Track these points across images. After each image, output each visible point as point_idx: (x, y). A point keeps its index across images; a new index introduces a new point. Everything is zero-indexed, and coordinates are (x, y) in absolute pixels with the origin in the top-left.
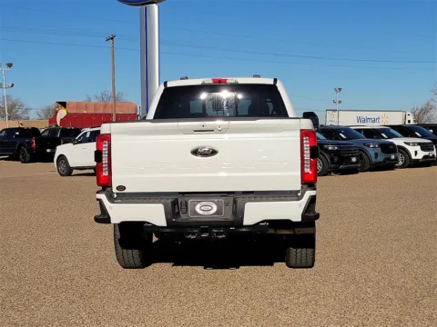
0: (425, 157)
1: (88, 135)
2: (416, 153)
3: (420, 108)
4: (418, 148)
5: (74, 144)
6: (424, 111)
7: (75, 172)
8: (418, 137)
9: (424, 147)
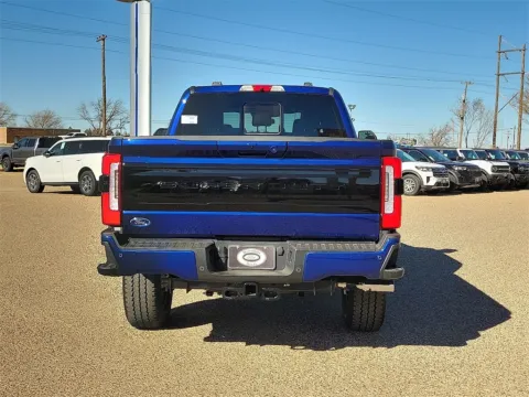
0: (438, 184)
1: (63, 147)
2: (428, 178)
3: (438, 129)
4: (430, 174)
5: (48, 156)
6: (443, 133)
7: (47, 189)
8: (432, 162)
9: (436, 173)
